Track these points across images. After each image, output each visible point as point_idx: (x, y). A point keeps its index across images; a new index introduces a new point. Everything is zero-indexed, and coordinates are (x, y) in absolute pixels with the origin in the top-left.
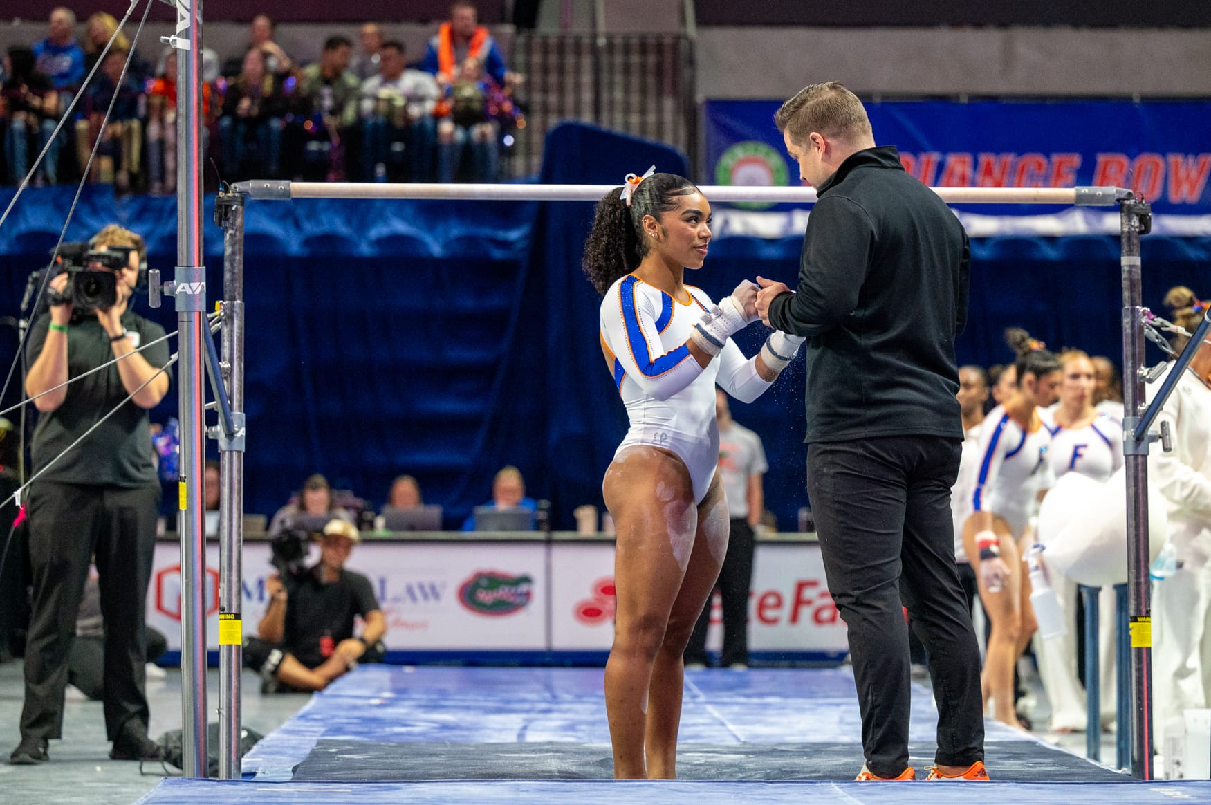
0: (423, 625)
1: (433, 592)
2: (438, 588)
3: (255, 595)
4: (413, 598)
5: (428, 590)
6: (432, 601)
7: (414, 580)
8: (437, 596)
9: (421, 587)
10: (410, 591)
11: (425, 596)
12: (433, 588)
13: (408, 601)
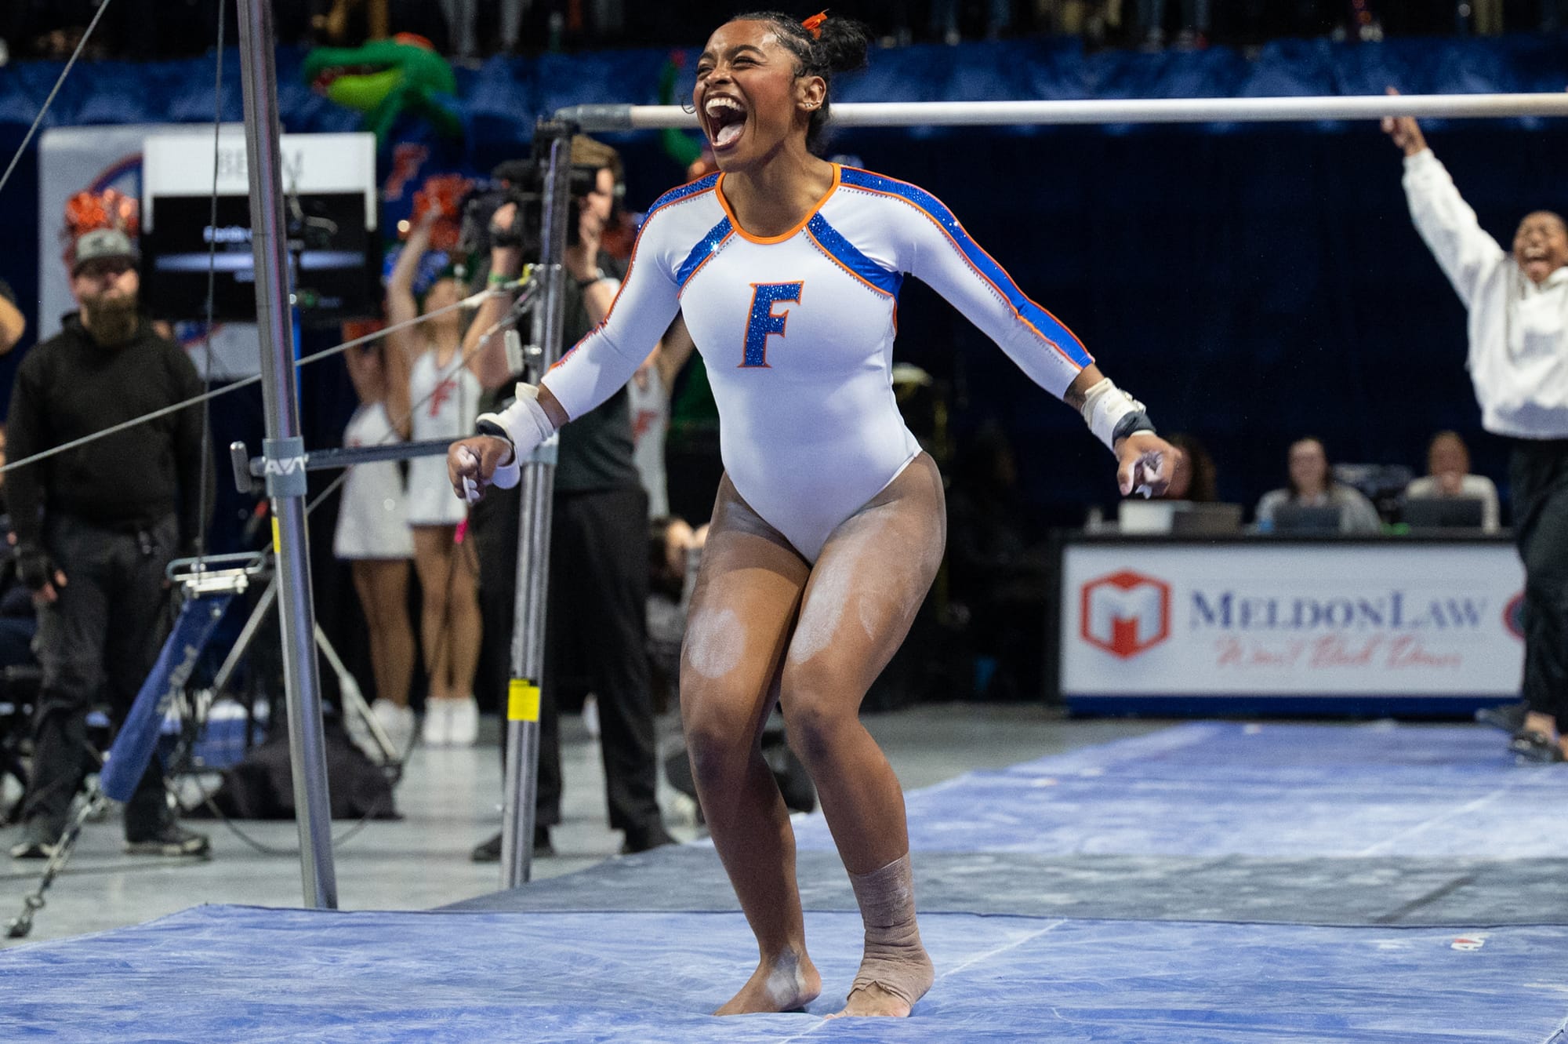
0: (1455, 660)
1: (1468, 614)
2: (1477, 608)
3: (1219, 617)
4: (1441, 622)
5: (1461, 609)
6: (1467, 625)
7: (1442, 596)
8: (1474, 619)
9: (1452, 606)
10: (1435, 610)
11: (1459, 620)
12: (1468, 607)
13: (1433, 624)
